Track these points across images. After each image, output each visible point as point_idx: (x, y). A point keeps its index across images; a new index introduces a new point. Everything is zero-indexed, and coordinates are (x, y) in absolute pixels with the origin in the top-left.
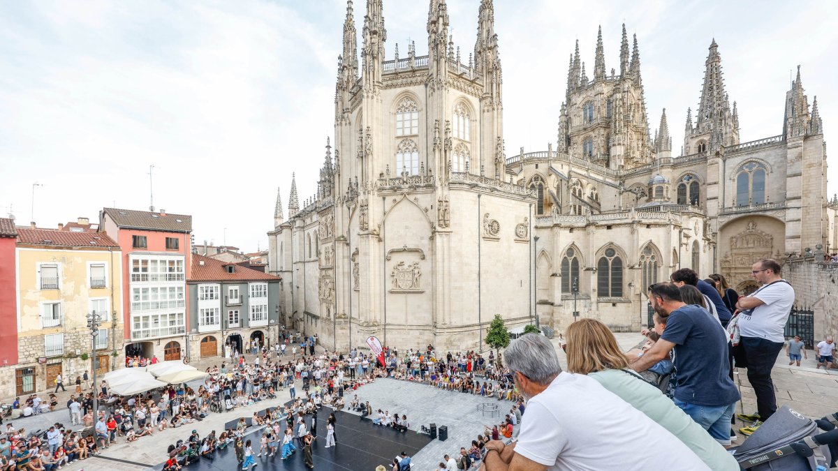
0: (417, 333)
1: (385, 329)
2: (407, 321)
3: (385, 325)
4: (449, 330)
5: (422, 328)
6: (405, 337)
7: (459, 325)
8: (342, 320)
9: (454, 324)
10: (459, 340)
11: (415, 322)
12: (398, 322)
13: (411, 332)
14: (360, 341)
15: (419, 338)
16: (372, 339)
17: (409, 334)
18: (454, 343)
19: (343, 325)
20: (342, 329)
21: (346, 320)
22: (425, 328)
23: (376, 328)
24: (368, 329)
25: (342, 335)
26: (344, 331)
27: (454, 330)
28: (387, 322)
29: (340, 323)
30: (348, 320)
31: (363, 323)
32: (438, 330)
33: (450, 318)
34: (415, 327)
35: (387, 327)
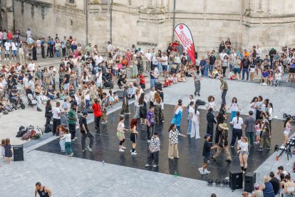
0: (220, 24)
1: (174, 18)
2: (205, 8)
3: (174, 13)
4: (267, 21)
5: (226, 17)
6: (202, 29)
7: (280, 13)
8: (99, 7)
9: (272, 13)
10: (278, 34)
11: (217, 10)
12: (192, 9)
13: (211, 23)
14: (140, 34)
15: (221, 31)
16: (181, 27)
17: (208, 26)
18: (273, 38)
19: (100, 15)
20: (100, 19)
21: (105, 7)
22: (231, 17)
23: (163, 17)
24: (154, 17)
25: (98, 28)
26: (101, 23)
27: (273, 21)
28: (177, 8)
29: (96, 11)
30: (108, 7)
31: (145, 9)
32: (252, 20)
33: (269, 4)
34: (216, 17)
35: (177, 16)
